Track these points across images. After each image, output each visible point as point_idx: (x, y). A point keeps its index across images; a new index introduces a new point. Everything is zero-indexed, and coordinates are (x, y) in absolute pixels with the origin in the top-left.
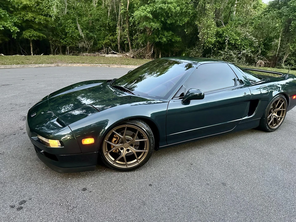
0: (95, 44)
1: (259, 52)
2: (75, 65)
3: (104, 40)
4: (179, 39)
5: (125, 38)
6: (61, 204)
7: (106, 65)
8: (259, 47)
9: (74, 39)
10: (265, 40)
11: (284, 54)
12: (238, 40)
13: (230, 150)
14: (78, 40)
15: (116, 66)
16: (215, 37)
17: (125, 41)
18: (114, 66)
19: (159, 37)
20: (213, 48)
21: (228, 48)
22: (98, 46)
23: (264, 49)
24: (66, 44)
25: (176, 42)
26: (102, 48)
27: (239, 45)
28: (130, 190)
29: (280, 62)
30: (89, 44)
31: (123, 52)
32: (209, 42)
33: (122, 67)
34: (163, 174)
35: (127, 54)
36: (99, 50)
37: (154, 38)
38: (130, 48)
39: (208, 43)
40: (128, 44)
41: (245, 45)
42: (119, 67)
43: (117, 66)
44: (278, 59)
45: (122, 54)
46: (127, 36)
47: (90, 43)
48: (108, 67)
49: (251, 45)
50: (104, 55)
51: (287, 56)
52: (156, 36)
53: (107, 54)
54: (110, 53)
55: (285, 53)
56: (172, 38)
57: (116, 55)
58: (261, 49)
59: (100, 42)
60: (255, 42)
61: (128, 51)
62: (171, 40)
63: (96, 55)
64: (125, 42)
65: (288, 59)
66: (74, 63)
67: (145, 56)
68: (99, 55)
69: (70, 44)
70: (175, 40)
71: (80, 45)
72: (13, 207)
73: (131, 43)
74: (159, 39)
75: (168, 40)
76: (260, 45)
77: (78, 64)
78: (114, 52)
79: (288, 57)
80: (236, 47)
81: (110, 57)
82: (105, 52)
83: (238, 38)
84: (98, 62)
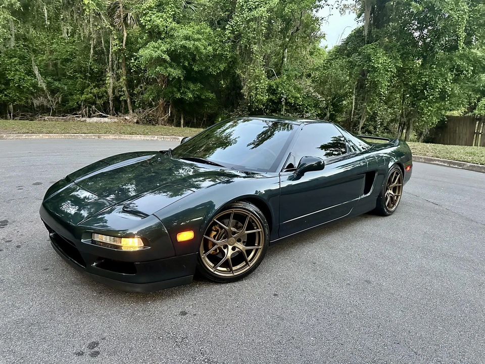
0: (65, 101)
1: (327, 116)
2: (34, 137)
3: (82, 93)
4: (211, 95)
5: (121, 91)
6: (161, 338)
7: (94, 136)
8: (327, 108)
9: (23, 92)
10: (333, 99)
11: (360, 118)
12: (298, 98)
13: (351, 241)
14: (32, 93)
15: (111, 137)
16: (267, 94)
17: (121, 95)
18: (108, 137)
19: (182, 91)
20: (264, 109)
21: (285, 109)
22: (71, 104)
23: (333, 111)
24: (7, 100)
25: (207, 99)
26: (79, 108)
27: (300, 105)
28: (251, 305)
29: (356, 129)
30: (54, 101)
31: (117, 114)
32: (259, 101)
33: (122, 137)
34: (284, 280)
35: (126, 117)
36: (74, 111)
37: (172, 93)
38: (130, 107)
39: (257, 102)
40: (126, 101)
41: (308, 105)
42: (117, 137)
43: (113, 137)
44: (353, 124)
45: (117, 116)
46: (124, 89)
47: (55, 99)
48: (97, 138)
49: (316, 106)
50: (84, 119)
51: (364, 120)
52: (175, 89)
53: (89, 117)
54: (94, 116)
55: (361, 116)
56: (201, 94)
57: (106, 120)
58: (330, 112)
59: (75, 97)
60: (321, 101)
61: (126, 112)
62: (199, 97)
63: (69, 120)
64: (122, 98)
65: (365, 124)
66: (33, 133)
67: (158, 121)
68: (73, 120)
69: (15, 101)
70: (205, 96)
71: (36, 102)
72: (81, 355)
73: (131, 99)
74: (181, 94)
75: (196, 96)
76: (327, 104)
77: (41, 135)
78: (102, 115)
79: (365, 122)
80: (296, 109)
81: (96, 122)
82: (84, 114)
83: (299, 95)
84: (78, 131)
